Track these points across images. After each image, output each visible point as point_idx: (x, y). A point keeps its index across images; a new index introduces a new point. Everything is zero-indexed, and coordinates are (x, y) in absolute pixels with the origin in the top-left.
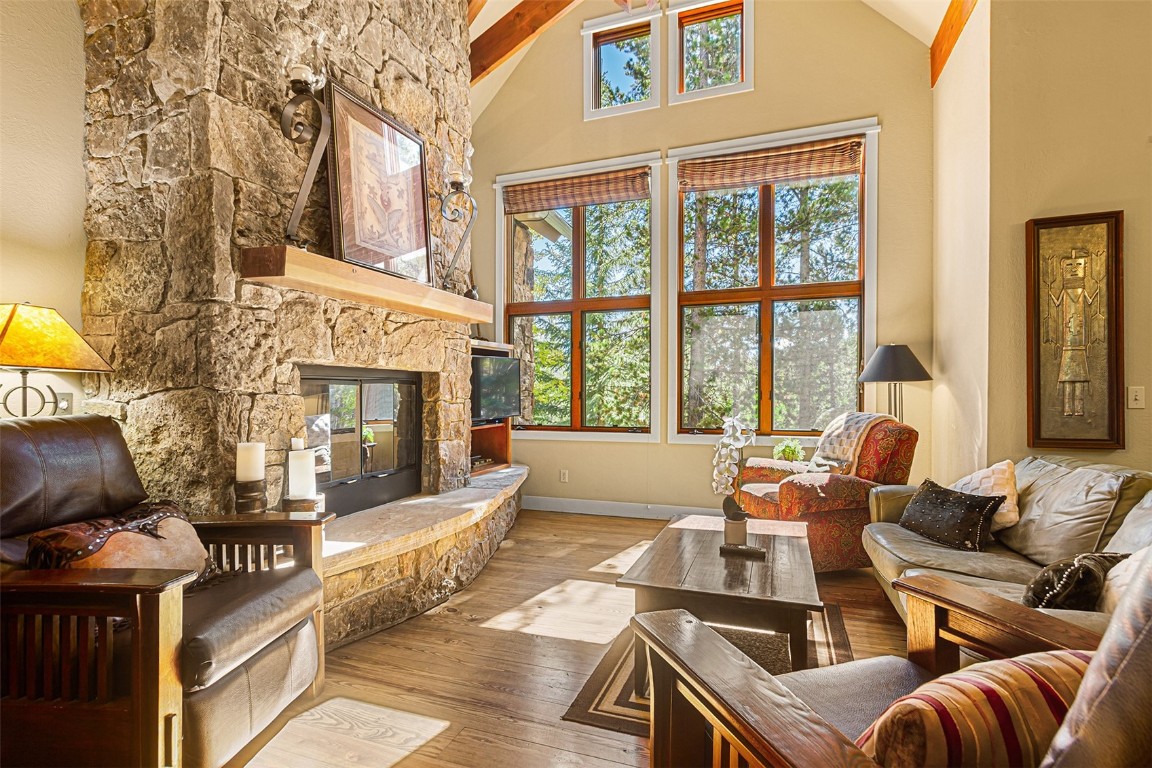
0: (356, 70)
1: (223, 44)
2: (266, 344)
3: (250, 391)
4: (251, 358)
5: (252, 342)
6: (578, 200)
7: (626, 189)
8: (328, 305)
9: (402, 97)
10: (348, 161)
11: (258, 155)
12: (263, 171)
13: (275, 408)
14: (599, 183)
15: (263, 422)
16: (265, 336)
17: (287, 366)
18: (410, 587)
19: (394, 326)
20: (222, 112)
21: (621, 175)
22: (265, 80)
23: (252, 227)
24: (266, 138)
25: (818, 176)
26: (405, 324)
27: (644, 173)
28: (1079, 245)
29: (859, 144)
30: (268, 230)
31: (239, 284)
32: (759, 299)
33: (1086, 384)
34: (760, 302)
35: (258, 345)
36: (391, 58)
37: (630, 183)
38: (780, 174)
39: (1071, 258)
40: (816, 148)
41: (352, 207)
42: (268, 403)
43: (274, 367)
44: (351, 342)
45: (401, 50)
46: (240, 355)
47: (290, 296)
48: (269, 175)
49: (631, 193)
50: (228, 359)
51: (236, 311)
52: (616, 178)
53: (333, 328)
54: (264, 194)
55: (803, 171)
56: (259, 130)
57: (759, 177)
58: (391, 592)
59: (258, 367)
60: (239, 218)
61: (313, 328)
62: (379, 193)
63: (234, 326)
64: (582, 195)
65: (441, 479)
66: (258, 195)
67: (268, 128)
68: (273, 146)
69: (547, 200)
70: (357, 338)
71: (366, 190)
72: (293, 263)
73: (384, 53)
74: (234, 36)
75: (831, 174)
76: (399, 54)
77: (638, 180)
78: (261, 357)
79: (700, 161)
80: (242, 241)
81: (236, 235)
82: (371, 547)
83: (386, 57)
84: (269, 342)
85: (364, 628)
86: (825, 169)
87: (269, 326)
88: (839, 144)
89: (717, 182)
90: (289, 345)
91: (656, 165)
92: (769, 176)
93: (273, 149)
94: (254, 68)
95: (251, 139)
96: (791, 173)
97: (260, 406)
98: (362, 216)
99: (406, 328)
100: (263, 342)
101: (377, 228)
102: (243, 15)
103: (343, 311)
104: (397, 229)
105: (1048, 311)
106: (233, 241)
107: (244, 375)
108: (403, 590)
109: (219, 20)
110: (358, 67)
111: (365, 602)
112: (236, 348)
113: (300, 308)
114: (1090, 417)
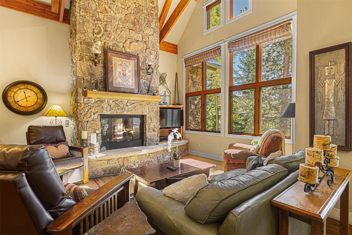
0: (117, 45)
1: (80, 50)
2: (90, 111)
3: (87, 120)
4: (86, 114)
5: (87, 110)
6: (203, 60)
7: (214, 54)
8: (108, 101)
9: (132, 47)
10: (112, 68)
11: (89, 71)
12: (90, 74)
13: (93, 124)
14: (207, 54)
15: (90, 127)
16: (90, 109)
17: (96, 115)
18: (121, 167)
19: (130, 104)
20: (80, 64)
21: (212, 50)
22: (91, 55)
23: (87, 86)
24: (91, 67)
25: (275, 39)
26: (134, 103)
27: (219, 48)
28: (332, 60)
29: (290, 23)
30: (91, 86)
31: (84, 99)
32: (255, 87)
33: (335, 121)
34: (255, 88)
35: (88, 111)
36: (128, 38)
37: (215, 52)
38: (261, 41)
39: (328, 66)
40: (272, 29)
41: (113, 78)
42: (91, 123)
43: (92, 115)
44: (115, 109)
45: (132, 35)
46: (84, 113)
47: (97, 100)
48: (92, 75)
49: (216, 55)
50: (81, 114)
51: (83, 104)
52: (211, 51)
53: (110, 106)
54: (90, 79)
55: (269, 38)
56: (89, 66)
57: (254, 43)
58: (115, 167)
59: (88, 115)
60: (84, 85)
61: (102, 107)
62: (122, 73)
63: (82, 107)
64: (203, 58)
65: (147, 143)
66: (89, 79)
67: (92, 65)
68: (93, 68)
69: (195, 61)
70: (117, 108)
71: (118, 73)
72: (90, 94)
73: (126, 38)
74: (83, 48)
75: (281, 37)
76: (131, 37)
77: (217, 51)
78: (89, 113)
79: (234, 41)
80: (84, 90)
81: (83, 88)
82: (106, 156)
83: (127, 39)
84: (91, 110)
85: (108, 174)
86: (278, 36)
87: (91, 107)
88: (281, 25)
89: (241, 47)
90: (97, 110)
91: (222, 45)
92: (257, 42)
93: (93, 69)
94: (87, 53)
95: (88, 68)
96: (265, 39)
97: (89, 124)
98: (116, 79)
99: (134, 104)
100: (89, 110)
101: (121, 81)
102: (85, 43)
103: (113, 102)
104: (128, 80)
105: (318, 90)
106: (83, 90)
107: (85, 117)
108: (118, 167)
109: (79, 46)
110: (117, 44)
111: (108, 168)
112: (83, 112)
113: (99, 102)
114: (336, 136)
